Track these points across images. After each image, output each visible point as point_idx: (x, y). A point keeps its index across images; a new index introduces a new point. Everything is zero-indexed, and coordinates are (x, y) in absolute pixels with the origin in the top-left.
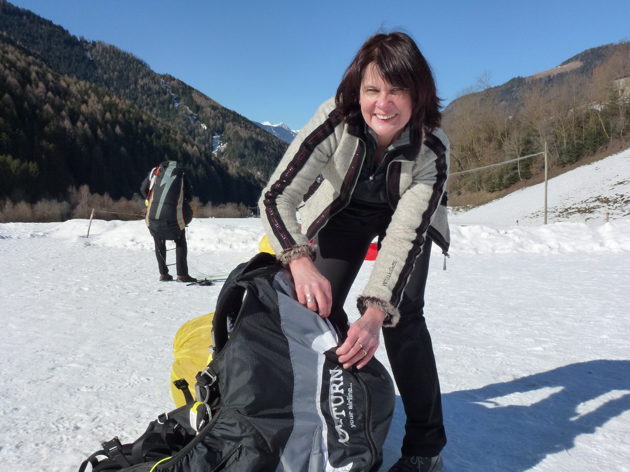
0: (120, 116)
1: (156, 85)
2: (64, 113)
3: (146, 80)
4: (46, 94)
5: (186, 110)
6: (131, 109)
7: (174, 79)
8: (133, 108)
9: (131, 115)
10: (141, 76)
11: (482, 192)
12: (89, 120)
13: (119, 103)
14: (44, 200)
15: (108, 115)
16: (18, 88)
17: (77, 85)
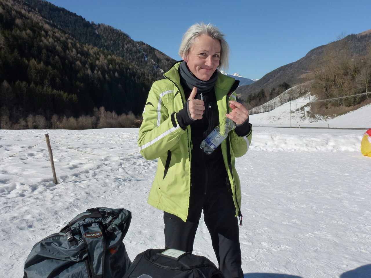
0: (117, 66)
1: (135, 47)
2: (87, 66)
3: (129, 45)
4: (77, 55)
5: (152, 62)
6: (123, 62)
7: (144, 44)
8: (124, 61)
9: (123, 66)
10: (126, 42)
11: (342, 106)
12: (101, 69)
13: (116, 59)
14: (83, 115)
15: (111, 66)
16: (62, 53)
17: (93, 50)
